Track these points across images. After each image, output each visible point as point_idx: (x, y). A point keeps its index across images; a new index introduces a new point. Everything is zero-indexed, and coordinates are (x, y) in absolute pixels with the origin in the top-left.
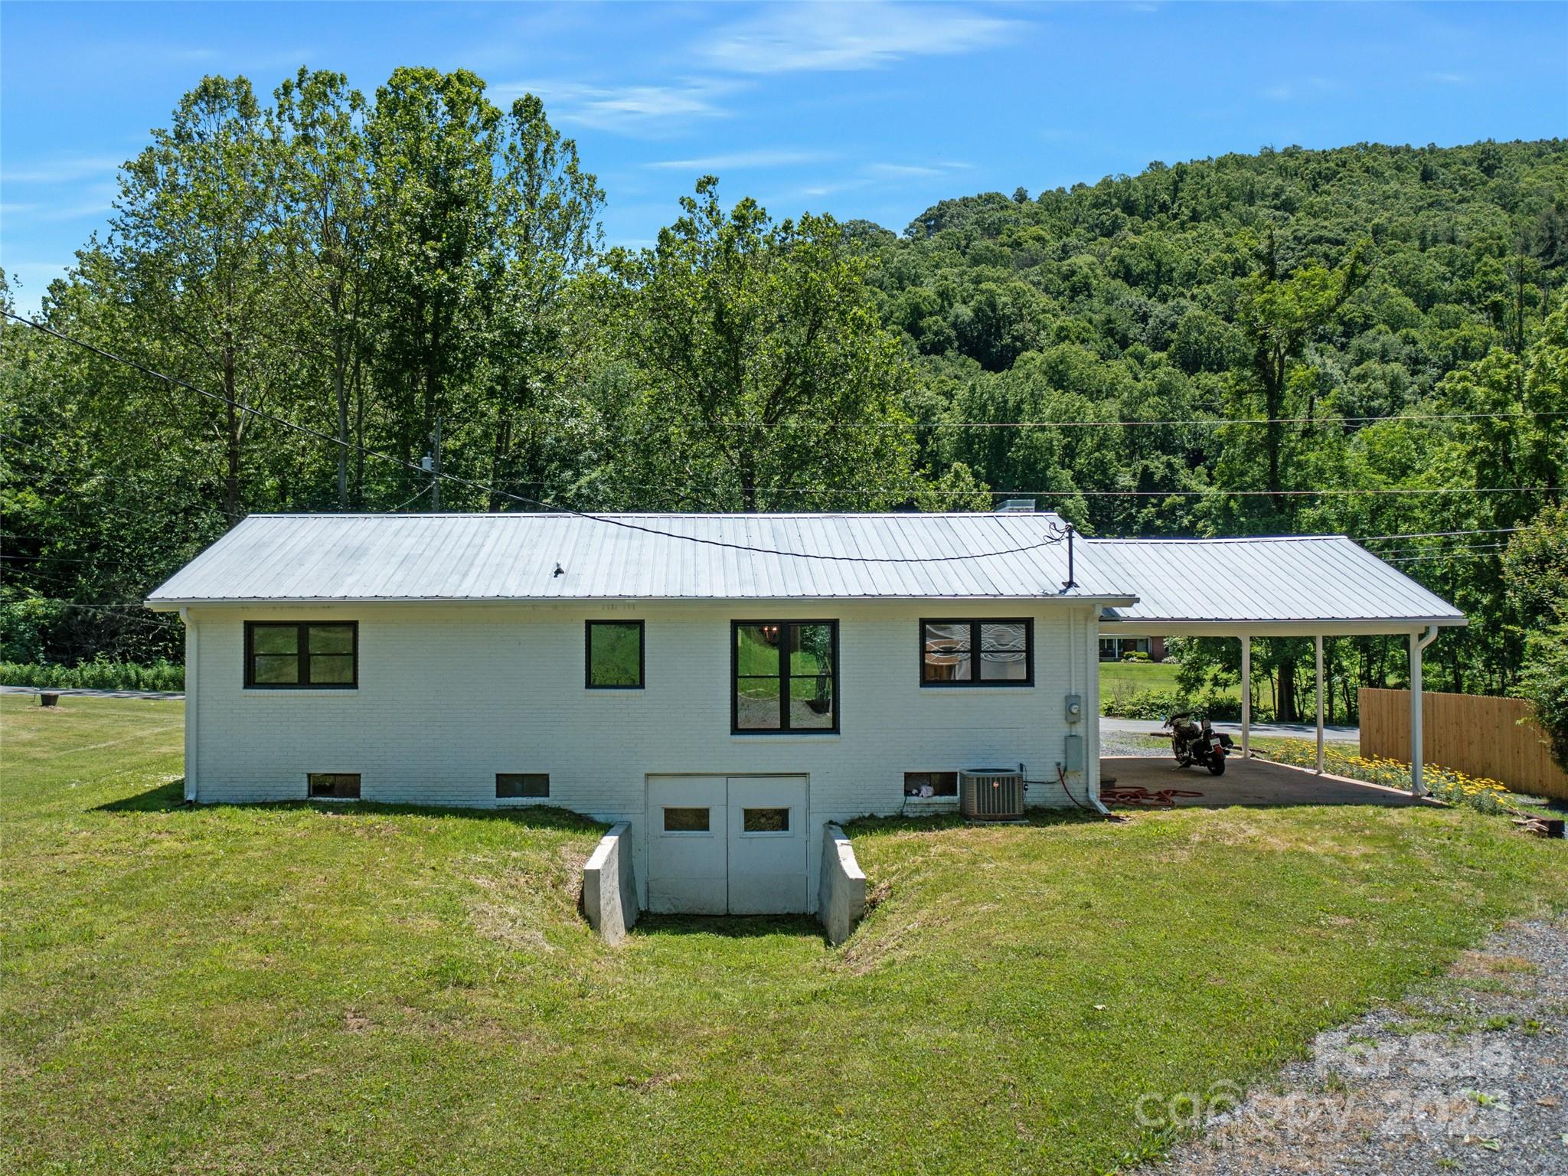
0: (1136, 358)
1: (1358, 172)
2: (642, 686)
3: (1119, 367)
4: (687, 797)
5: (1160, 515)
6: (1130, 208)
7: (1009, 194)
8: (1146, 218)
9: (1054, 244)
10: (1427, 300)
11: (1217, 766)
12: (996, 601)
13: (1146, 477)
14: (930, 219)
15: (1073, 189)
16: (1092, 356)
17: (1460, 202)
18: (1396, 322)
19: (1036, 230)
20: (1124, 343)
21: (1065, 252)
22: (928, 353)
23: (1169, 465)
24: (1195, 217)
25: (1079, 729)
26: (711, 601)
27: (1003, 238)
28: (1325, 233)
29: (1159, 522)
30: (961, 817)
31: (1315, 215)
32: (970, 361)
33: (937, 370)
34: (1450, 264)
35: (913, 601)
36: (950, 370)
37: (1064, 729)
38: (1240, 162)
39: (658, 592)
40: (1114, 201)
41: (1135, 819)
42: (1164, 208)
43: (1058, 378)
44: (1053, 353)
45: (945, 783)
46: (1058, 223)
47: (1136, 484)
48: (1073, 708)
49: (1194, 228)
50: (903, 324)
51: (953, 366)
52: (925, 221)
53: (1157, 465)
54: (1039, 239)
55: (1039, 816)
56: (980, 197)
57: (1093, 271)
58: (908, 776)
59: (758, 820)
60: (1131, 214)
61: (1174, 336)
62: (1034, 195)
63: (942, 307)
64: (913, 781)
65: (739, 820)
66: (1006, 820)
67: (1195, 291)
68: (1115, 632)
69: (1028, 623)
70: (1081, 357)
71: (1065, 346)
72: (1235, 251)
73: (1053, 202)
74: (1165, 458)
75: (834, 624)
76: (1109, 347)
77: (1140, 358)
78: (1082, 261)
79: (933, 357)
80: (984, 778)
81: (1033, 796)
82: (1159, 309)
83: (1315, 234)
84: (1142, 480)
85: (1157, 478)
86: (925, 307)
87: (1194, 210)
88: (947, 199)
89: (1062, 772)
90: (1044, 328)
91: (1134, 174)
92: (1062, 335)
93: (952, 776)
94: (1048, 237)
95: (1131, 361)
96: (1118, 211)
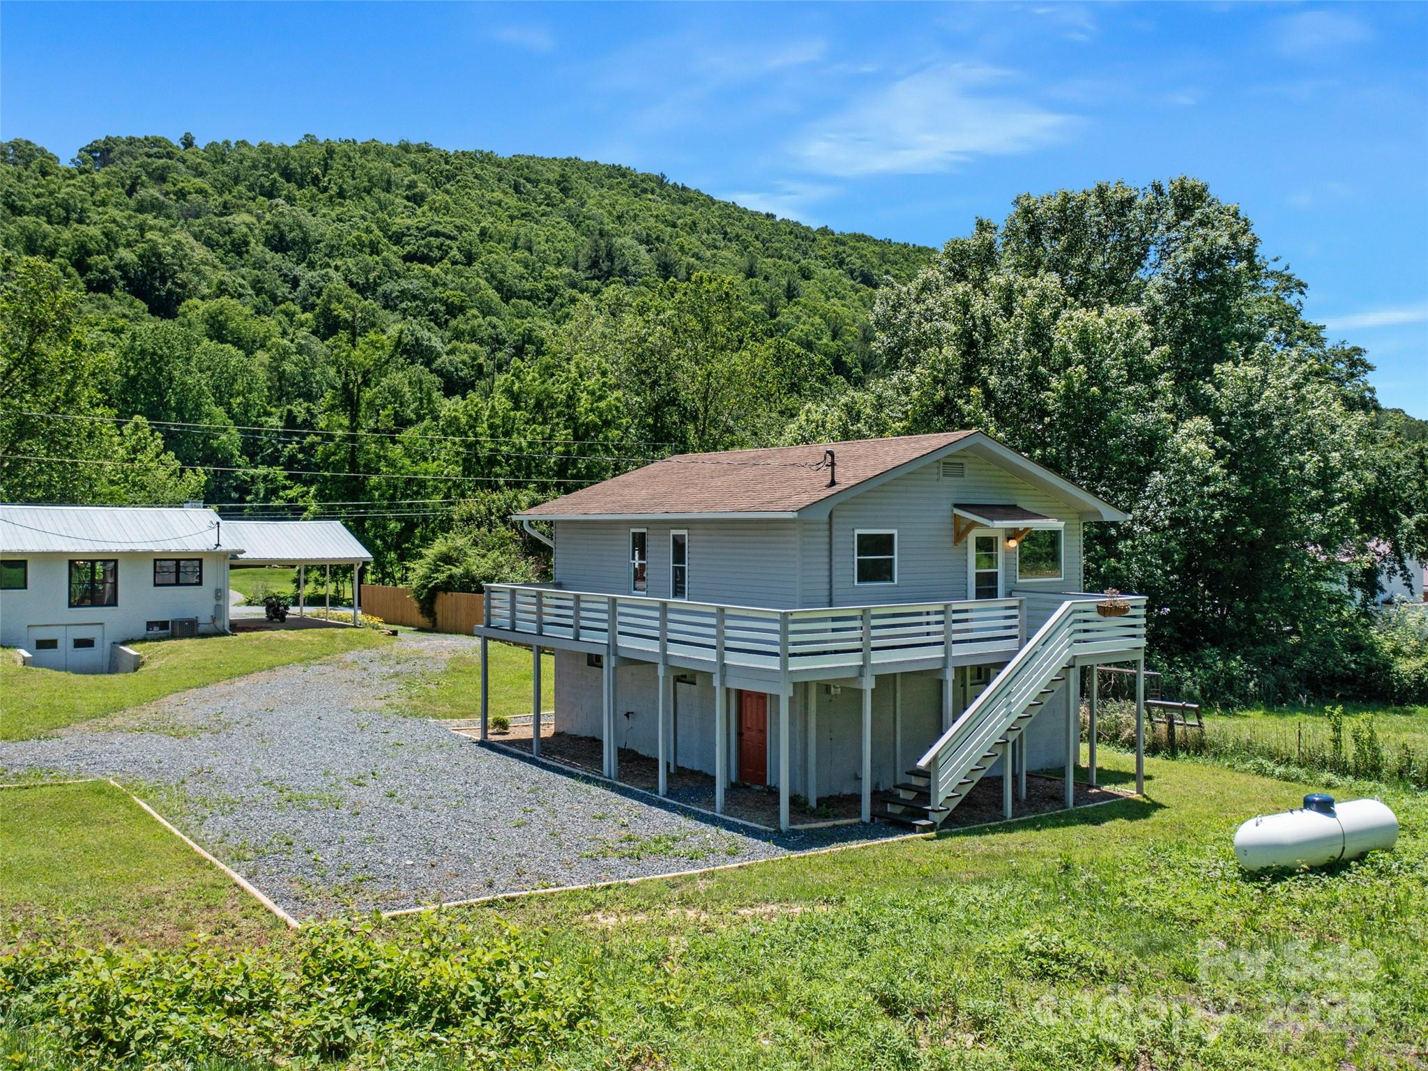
0: (287, 315)
1: (471, 178)
2: (25, 587)
3: (270, 324)
4: (46, 635)
5: (301, 450)
6: (288, 175)
7: (176, 140)
8: (301, 187)
9: (215, 201)
10: (507, 294)
11: (283, 619)
12: (187, 552)
13: (290, 419)
14: (96, 151)
15: (237, 143)
16: (248, 310)
17: (543, 215)
18: (487, 310)
19: (198, 182)
20: (275, 301)
21: (226, 209)
22: (96, 290)
23: (308, 410)
24: (341, 194)
25: (221, 602)
26: (61, 553)
27: (168, 187)
28: (440, 228)
29: (300, 456)
30: (173, 636)
31: (437, 210)
32: (138, 302)
33: (105, 307)
34: (526, 267)
35: (151, 552)
36: (118, 309)
37: (215, 602)
38: (380, 153)
39: (36, 549)
40: (273, 165)
41: (242, 635)
42: (316, 180)
43: (218, 329)
44: (213, 304)
45: (163, 625)
46: (221, 178)
47: (282, 424)
48: (220, 595)
49: (341, 205)
50: (70, 259)
51: (121, 305)
52: (90, 152)
53: (299, 409)
54: (200, 191)
55: (204, 635)
56: (146, 139)
57: (251, 230)
58: (149, 623)
59: (82, 643)
60: (288, 181)
61: (318, 301)
62: (200, 143)
63: (108, 246)
64: (150, 625)
65: (71, 644)
66: (191, 637)
67: (339, 263)
68: (235, 562)
69: (200, 560)
70: (239, 312)
71: (224, 299)
72: (371, 232)
73: (218, 154)
74: (306, 405)
75: (116, 561)
76: (265, 303)
77: (290, 315)
78: (240, 220)
79: (100, 295)
80: (181, 622)
81: (201, 629)
82: (308, 276)
83: (434, 228)
84: (286, 421)
85: (299, 420)
86: (92, 246)
87: (340, 187)
88: (114, 136)
89: (214, 619)
90: (204, 278)
91: (291, 142)
92: (222, 290)
93: (167, 622)
94: (210, 191)
95: (281, 317)
96: (276, 175)
